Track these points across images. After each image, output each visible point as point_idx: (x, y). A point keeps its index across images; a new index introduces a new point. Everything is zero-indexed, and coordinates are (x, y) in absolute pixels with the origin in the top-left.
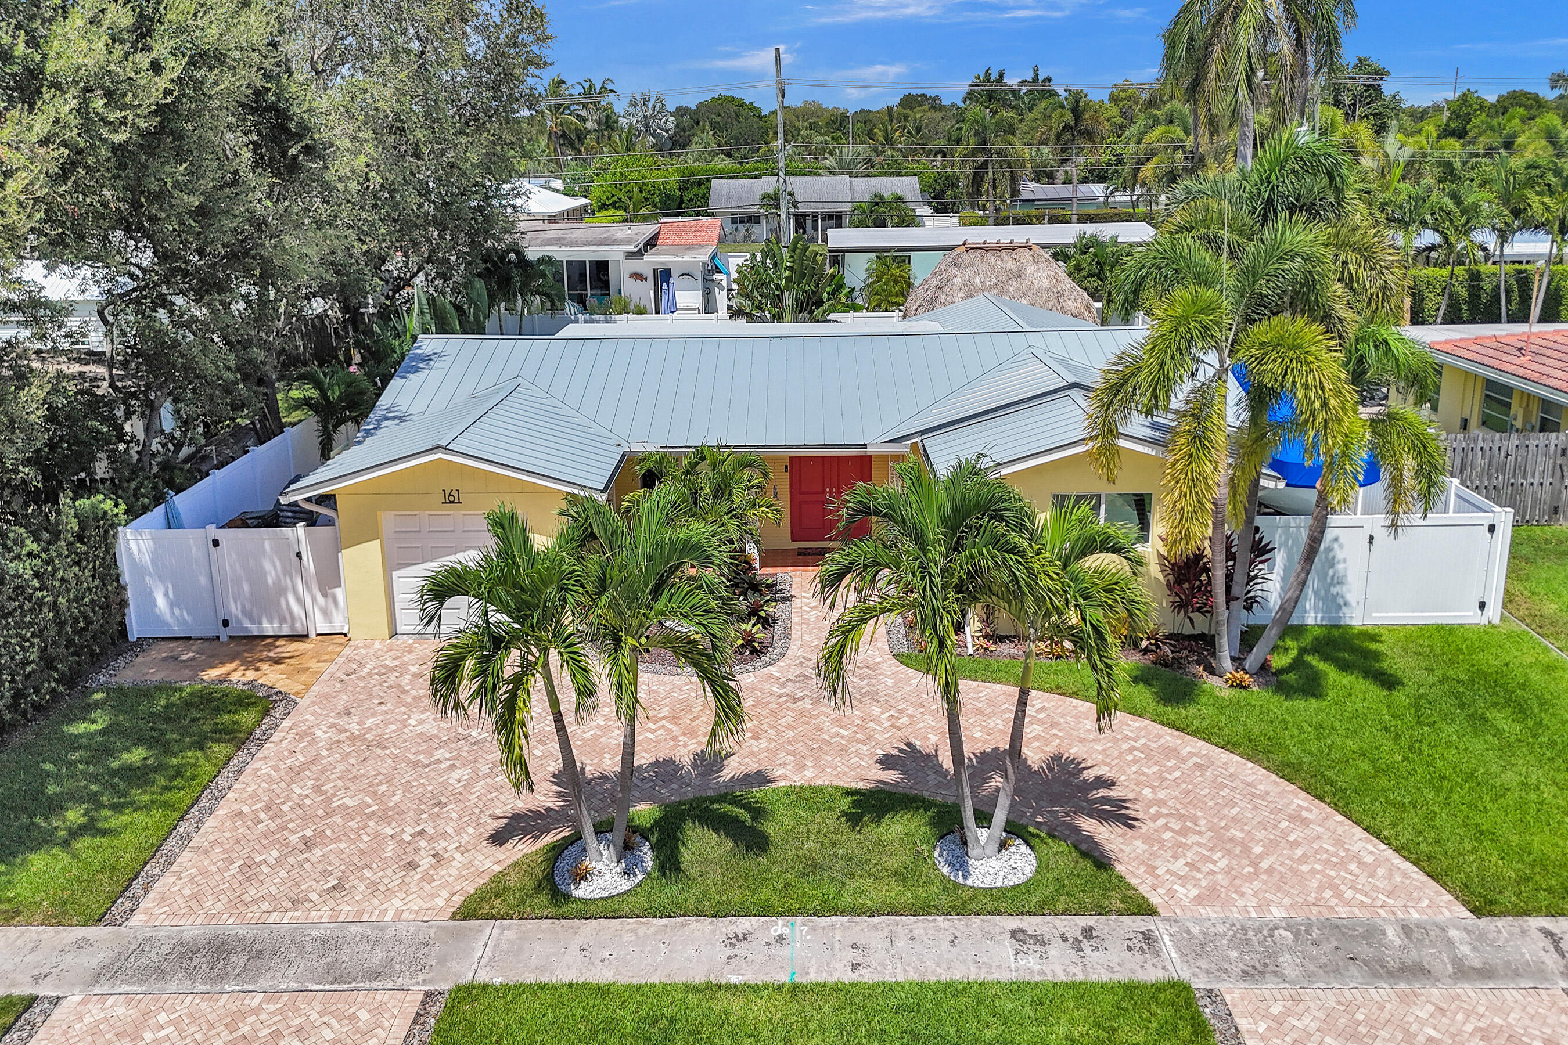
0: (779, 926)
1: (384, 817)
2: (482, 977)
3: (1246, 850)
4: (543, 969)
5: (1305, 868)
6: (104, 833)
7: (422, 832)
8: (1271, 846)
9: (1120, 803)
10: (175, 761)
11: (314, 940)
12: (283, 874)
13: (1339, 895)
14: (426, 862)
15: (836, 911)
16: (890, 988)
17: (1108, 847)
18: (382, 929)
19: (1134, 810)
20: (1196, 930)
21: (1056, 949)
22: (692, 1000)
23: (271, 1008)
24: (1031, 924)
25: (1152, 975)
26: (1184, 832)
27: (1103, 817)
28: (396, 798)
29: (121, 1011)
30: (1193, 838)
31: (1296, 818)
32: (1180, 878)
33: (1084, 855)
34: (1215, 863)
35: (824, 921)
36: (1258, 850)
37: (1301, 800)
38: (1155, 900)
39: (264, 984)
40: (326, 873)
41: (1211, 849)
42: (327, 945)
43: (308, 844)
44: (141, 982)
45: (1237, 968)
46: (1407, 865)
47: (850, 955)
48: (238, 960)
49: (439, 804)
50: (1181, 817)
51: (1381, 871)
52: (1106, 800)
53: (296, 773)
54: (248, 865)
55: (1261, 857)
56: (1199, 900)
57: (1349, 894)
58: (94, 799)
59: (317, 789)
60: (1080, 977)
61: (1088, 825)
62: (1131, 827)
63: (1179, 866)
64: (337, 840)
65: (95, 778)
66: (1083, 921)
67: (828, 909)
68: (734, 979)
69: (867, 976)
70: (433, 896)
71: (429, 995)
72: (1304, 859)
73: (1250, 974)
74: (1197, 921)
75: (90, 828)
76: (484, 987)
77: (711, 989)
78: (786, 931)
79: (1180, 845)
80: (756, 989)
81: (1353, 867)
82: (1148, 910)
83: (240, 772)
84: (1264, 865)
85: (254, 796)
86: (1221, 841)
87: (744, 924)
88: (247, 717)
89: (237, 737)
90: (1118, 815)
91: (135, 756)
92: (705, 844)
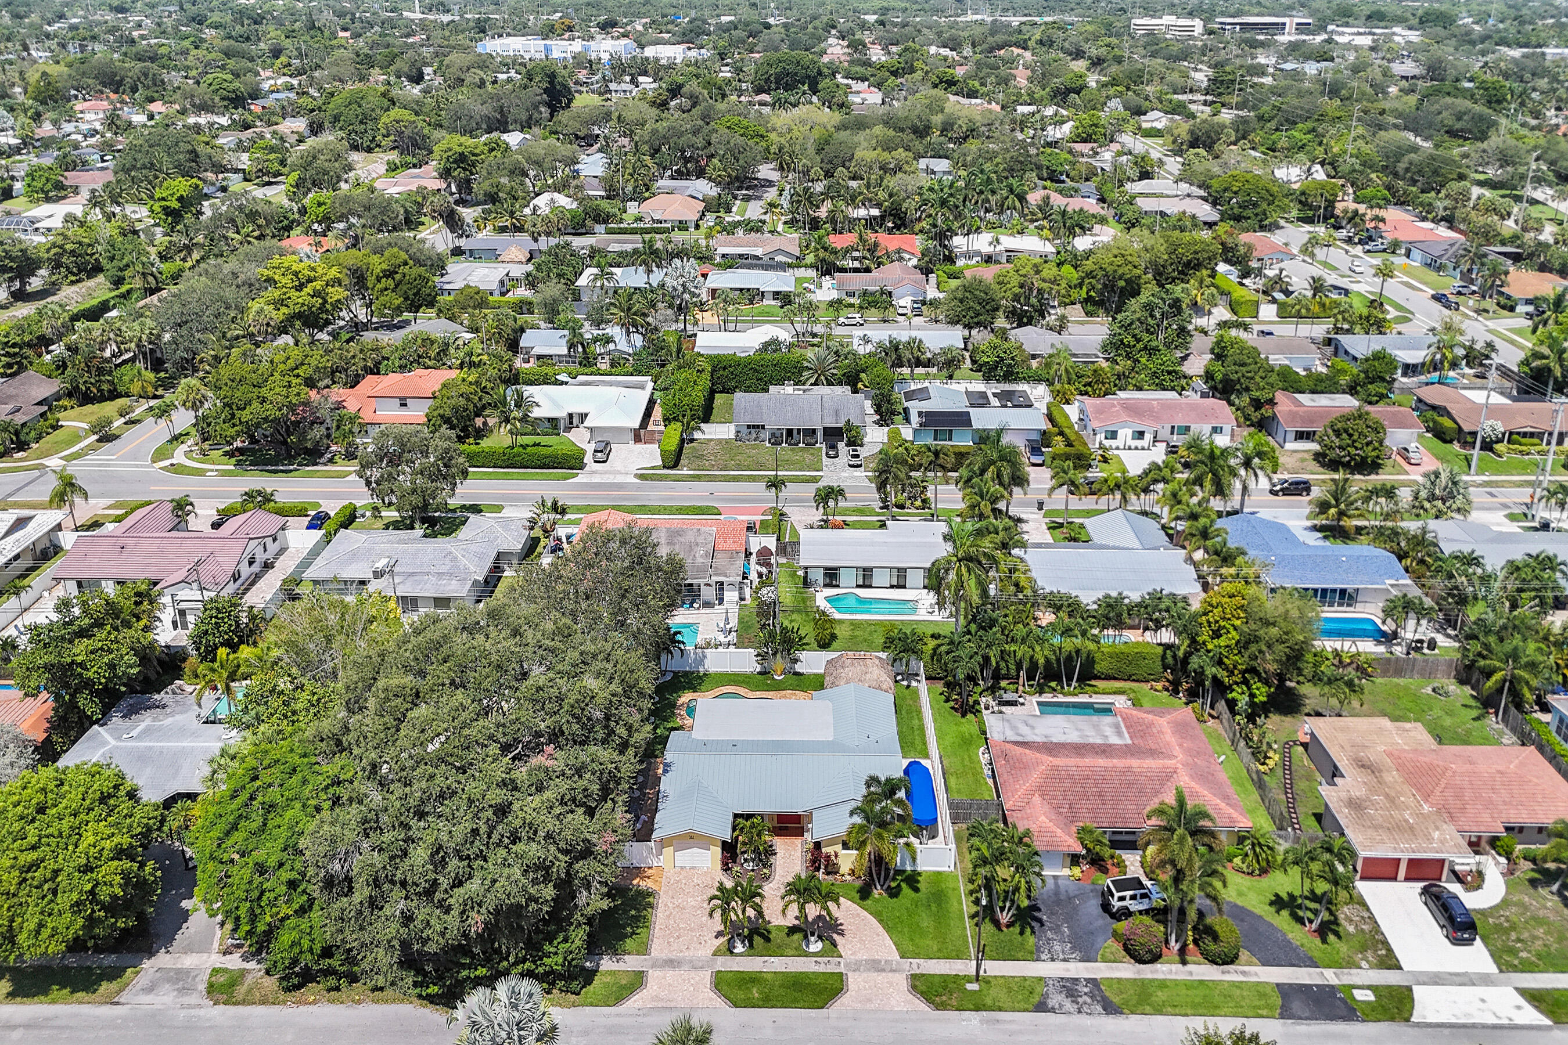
0: (772, 959)
1: (692, 931)
2: (720, 970)
3: (866, 942)
4: (731, 968)
8: (870, 941)
9: (843, 930)
10: (642, 914)
11: (688, 960)
12: (676, 945)
13: (878, 954)
14: (703, 942)
15: (783, 956)
16: (792, 973)
17: (838, 942)
18: (699, 958)
19: (845, 933)
20: (848, 961)
21: (822, 965)
22: (757, 975)
23: (685, 974)
24: (819, 959)
25: (838, 971)
26: (853, 938)
27: (838, 934)
28: (692, 925)
29: (661, 975)
30: (855, 940)
31: (877, 933)
32: (849, 949)
33: (832, 944)
34: (857, 946)
35: (781, 958)
37: (881, 929)
38: (842, 954)
39: (682, 970)
40: (685, 945)
41: (858, 942)
43: (678, 937)
44: (660, 969)
45: (853, 970)
46: (894, 947)
47: (785, 966)
48: (675, 964)
49: (706, 927)
50: (854, 934)
51: (887, 947)
52: (841, 929)
56: (851, 954)
57: (880, 953)
58: (630, 925)
59: (674, 922)
60: (824, 972)
61: (835, 936)
62: (843, 936)
63: (850, 946)
64: (684, 937)
65: (628, 919)
66: (829, 959)
67: (781, 956)
68: (765, 971)
69: (788, 971)
70: (707, 951)
71: (712, 973)
72: (874, 944)
73: (855, 971)
74: (849, 959)
76: (722, 972)
77: (760, 973)
78: (774, 960)
79: (852, 941)
80: (768, 973)
81: (883, 946)
82: (840, 956)
83: (656, 917)
84: (867, 945)
85: (662, 924)
87: (765, 959)
88: (651, 899)
89: (651, 906)
90: (841, 934)
91: (633, 912)
92: (758, 940)
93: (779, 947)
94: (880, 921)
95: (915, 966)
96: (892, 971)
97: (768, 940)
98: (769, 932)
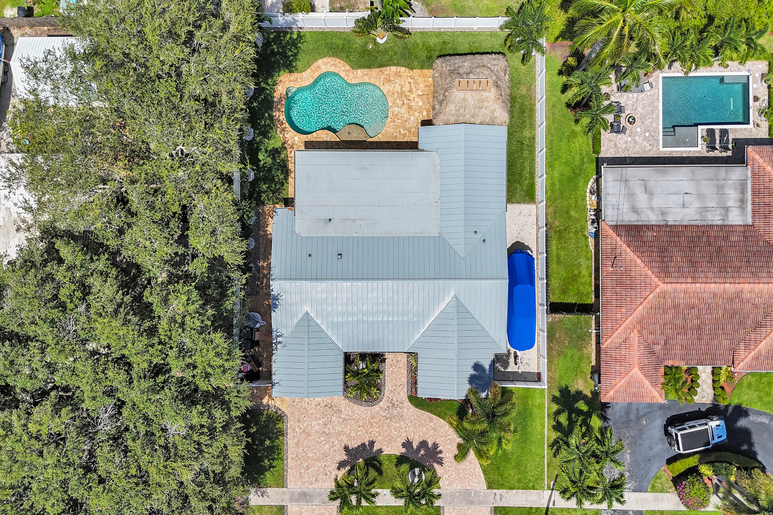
5: (466, 477)
6: (274, 467)
7: (325, 465)
10: (275, 444)
14: (328, 473)
17: (437, 471)
19: (443, 461)
27: (438, 463)
28: (318, 454)
30: (452, 468)
32: (447, 479)
34: (453, 475)
36: (461, 472)
38: (441, 485)
41: (453, 472)
42: (320, 494)
43: (308, 468)
45: (449, 503)
46: (482, 475)
49: (326, 456)
50: (451, 462)
51: (478, 477)
52: (440, 458)
53: (297, 444)
56: (448, 485)
57: (471, 483)
58: (267, 457)
59: (303, 450)
61: (435, 465)
62: (442, 466)
63: (447, 476)
64: (312, 467)
65: (264, 450)
70: (332, 482)
72: (466, 475)
75: (271, 466)
79: (449, 471)
81: (474, 476)
83: (287, 444)
85: (293, 452)
86: (456, 469)
88: (281, 424)
89: (282, 433)
91: (268, 442)
93: (390, 480)
95: (498, 498)
96: (479, 503)
98: (380, 463)
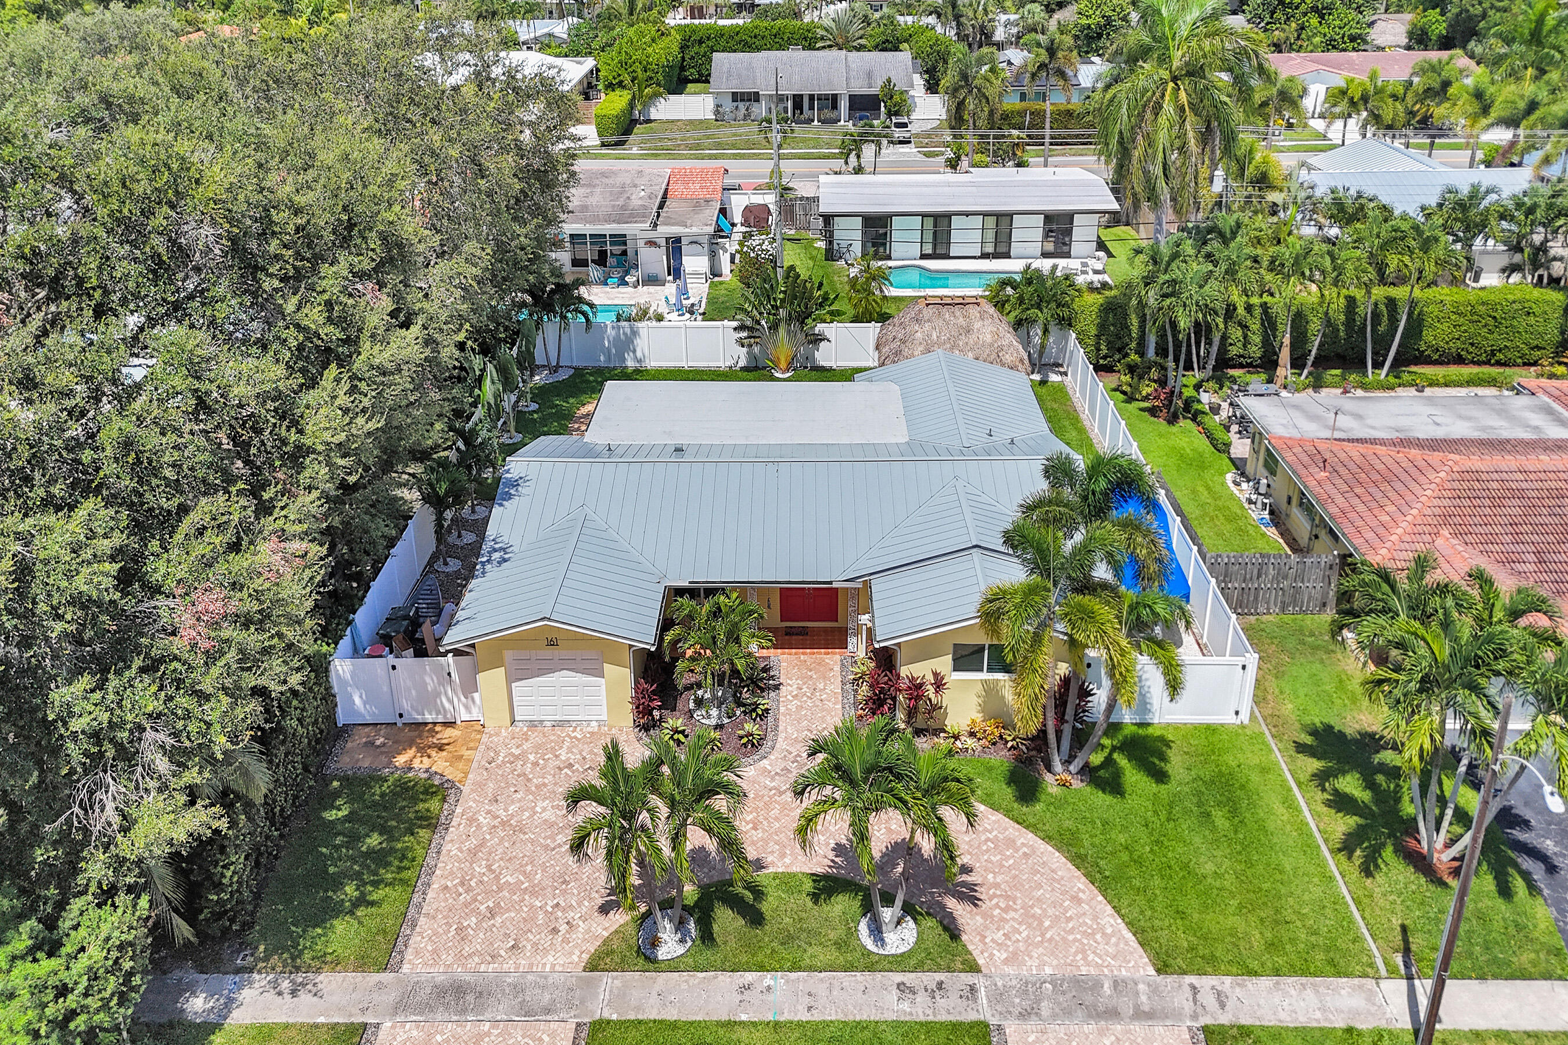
0: (768, 979)
1: (534, 894)
2: (606, 1015)
3: (1041, 923)
4: (638, 1009)
6: (372, 904)
7: (558, 905)
8: (1056, 919)
9: (972, 887)
10: (399, 846)
11: (509, 985)
12: (481, 935)
13: (1085, 958)
14: (564, 928)
15: (800, 969)
16: (827, 1024)
17: (961, 921)
18: (546, 978)
19: (982, 893)
20: (1000, 984)
21: (922, 998)
22: (721, 1032)
23: (496, 1032)
24: (908, 978)
25: (971, 1016)
26: (1005, 910)
27: (961, 897)
28: (538, 876)
29: (415, 1033)
30: (1012, 914)
31: (1077, 900)
32: (998, 944)
33: (946, 929)
34: (1020, 933)
35: (793, 975)
37: (1081, 883)
38: (981, 961)
39: (488, 1016)
40: (507, 936)
41: (1020, 923)
42: (518, 989)
43: (492, 913)
44: (421, 1014)
45: (1016, 1011)
46: (1129, 936)
47: (807, 1000)
48: (470, 998)
49: (564, 882)
50: (1007, 897)
51: (1113, 940)
52: (964, 884)
53: (474, 853)
54: (460, 929)
55: (1047, 929)
56: (1006, 961)
57: (1091, 957)
58: (358, 875)
59: (489, 867)
60: (931, 1018)
61: (951, 903)
62: (976, 905)
63: (999, 936)
64: (508, 910)
65: (353, 860)
66: (939, 976)
67: (795, 967)
68: (744, 1017)
69: (816, 1016)
70: (571, 953)
71: (578, 1025)
72: (1071, 931)
73: (1024, 1015)
74: (1002, 976)
75: (362, 901)
76: (609, 1022)
77: (730, 1025)
78: (772, 983)
79: (1003, 920)
80: (754, 1024)
81: (1098, 937)
82: (974, 968)
83: (438, 853)
84: (1048, 936)
85: (452, 873)
86: (1028, 917)
87: (749, 977)
88: (434, 805)
89: (431, 823)
90: (970, 896)
91: (374, 840)
92: (725, 919)
93: (788, 939)
94: (1078, 860)
95: (1208, 999)
96: (1140, 1015)
97: (755, 918)
98: (758, 893)
